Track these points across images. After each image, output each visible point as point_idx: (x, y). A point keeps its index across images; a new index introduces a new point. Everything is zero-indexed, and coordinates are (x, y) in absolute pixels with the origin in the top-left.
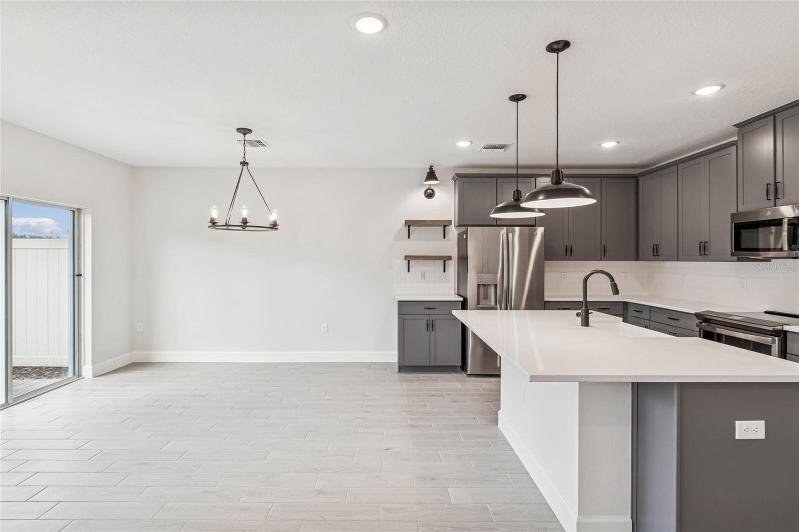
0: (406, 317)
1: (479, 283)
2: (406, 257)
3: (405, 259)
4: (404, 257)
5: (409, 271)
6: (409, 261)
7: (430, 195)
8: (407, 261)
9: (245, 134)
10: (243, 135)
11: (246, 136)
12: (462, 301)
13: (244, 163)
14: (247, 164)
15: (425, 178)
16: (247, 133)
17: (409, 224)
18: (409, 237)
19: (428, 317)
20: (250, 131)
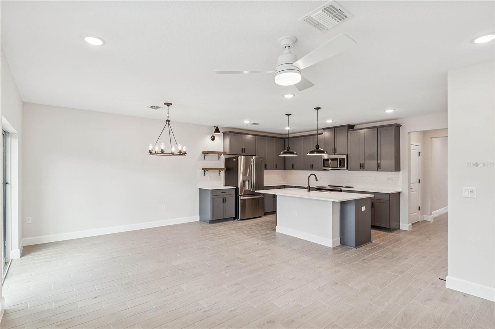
0: (214, 197)
2: (203, 169)
3: (203, 170)
4: (202, 169)
5: (204, 176)
6: (204, 171)
7: (213, 139)
8: (203, 171)
9: (168, 106)
10: (167, 106)
11: (169, 106)
12: (235, 188)
13: (168, 121)
14: (170, 121)
16: (169, 105)
17: (204, 153)
18: (204, 159)
19: (222, 196)
20: (171, 104)
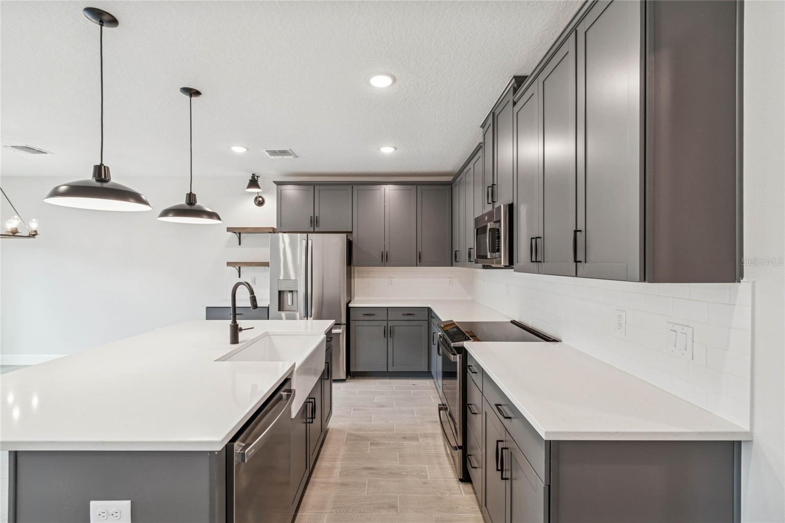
1: (279, 290)
6: (240, 268)
7: (260, 203)
15: (247, 186)
18: (240, 244)
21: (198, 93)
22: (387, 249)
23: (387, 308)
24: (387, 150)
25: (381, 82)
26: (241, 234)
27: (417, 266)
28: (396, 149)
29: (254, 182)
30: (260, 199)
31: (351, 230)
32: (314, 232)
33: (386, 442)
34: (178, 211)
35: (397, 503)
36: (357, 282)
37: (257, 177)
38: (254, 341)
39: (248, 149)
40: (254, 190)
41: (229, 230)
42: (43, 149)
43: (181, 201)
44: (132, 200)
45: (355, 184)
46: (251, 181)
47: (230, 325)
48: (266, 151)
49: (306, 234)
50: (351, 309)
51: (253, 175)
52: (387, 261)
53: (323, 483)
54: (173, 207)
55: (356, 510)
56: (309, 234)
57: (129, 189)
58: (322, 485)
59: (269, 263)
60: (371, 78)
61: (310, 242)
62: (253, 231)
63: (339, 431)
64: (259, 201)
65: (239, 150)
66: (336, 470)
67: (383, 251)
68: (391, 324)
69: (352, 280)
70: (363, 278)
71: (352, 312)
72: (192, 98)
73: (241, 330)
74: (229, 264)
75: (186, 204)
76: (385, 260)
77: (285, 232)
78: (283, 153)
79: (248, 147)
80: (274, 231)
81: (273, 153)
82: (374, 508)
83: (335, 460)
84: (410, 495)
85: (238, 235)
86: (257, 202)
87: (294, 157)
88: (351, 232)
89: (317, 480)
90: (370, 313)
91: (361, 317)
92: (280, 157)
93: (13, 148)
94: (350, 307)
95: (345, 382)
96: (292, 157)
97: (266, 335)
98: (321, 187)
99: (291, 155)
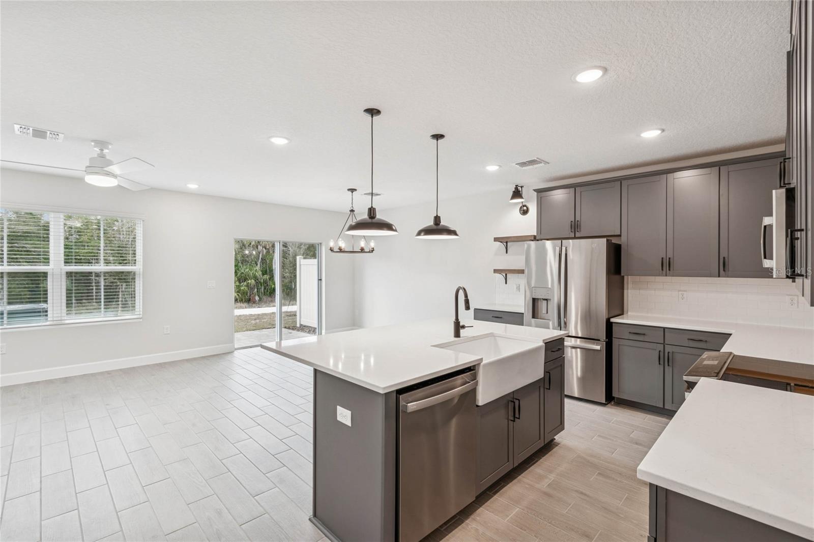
1: (534, 298)
5: (506, 283)
7: (525, 212)
9: (352, 192)
10: (351, 193)
13: (352, 211)
14: (354, 211)
15: (510, 197)
18: (507, 253)
20: (356, 190)
21: (442, 136)
22: (670, 255)
23: (664, 328)
24: (651, 134)
25: (589, 77)
26: (508, 243)
27: (719, 276)
28: (663, 130)
29: (517, 194)
30: (525, 208)
31: (619, 234)
32: (575, 238)
33: (619, 479)
34: (428, 231)
35: (595, 536)
36: (631, 295)
37: (522, 187)
38: (475, 338)
39: (500, 166)
40: (519, 200)
41: (496, 239)
42: (379, 193)
43: (430, 223)
44: (385, 229)
45: (625, 179)
46: (514, 192)
47: (454, 322)
48: (516, 164)
49: (560, 241)
50: (613, 324)
51: (516, 186)
52: (669, 270)
53: (529, 485)
54: (425, 228)
55: (547, 520)
56: (563, 241)
57: (385, 221)
58: (527, 486)
59: (524, 270)
60: (575, 77)
61: (564, 249)
62: (515, 240)
63: (569, 449)
64: (524, 210)
65: (492, 168)
66: (546, 480)
67: (665, 257)
68: (668, 349)
69: (625, 291)
70: (639, 289)
71: (615, 328)
72: (439, 141)
73: (463, 327)
74: (496, 271)
75: (434, 225)
76: (667, 267)
77: (548, 240)
78: (532, 162)
79: (501, 165)
80: (535, 238)
81: (523, 164)
82: (567, 527)
83: (551, 472)
84: (615, 537)
85: (505, 244)
86: (522, 211)
87: (545, 164)
88: (620, 236)
89: (525, 480)
90: (639, 332)
91: (627, 336)
92: (531, 167)
93: (365, 195)
94: (612, 323)
95: (605, 406)
96: (542, 165)
97: (491, 335)
98: (583, 188)
99: (541, 163)
